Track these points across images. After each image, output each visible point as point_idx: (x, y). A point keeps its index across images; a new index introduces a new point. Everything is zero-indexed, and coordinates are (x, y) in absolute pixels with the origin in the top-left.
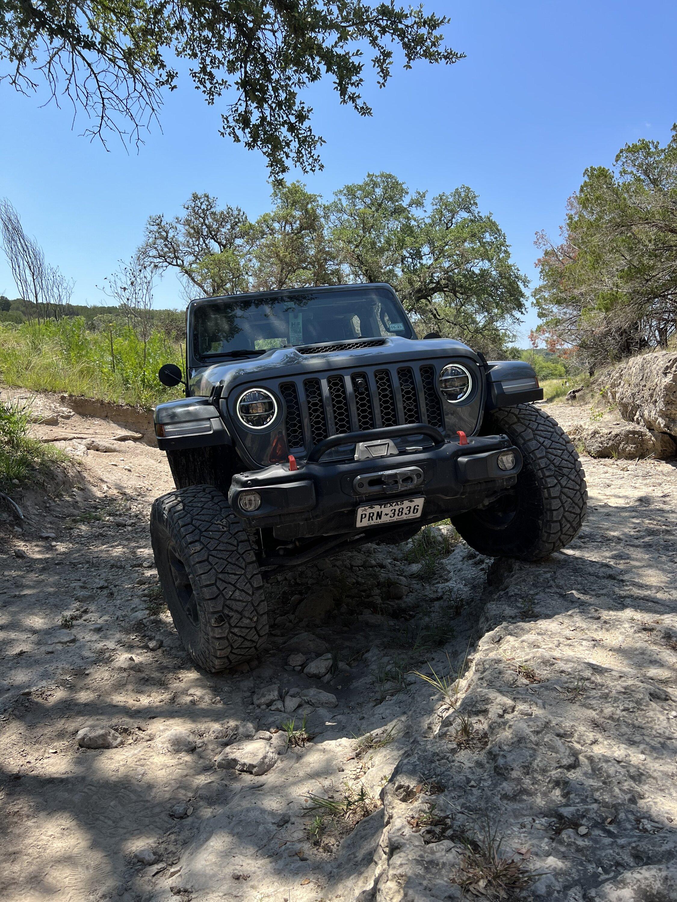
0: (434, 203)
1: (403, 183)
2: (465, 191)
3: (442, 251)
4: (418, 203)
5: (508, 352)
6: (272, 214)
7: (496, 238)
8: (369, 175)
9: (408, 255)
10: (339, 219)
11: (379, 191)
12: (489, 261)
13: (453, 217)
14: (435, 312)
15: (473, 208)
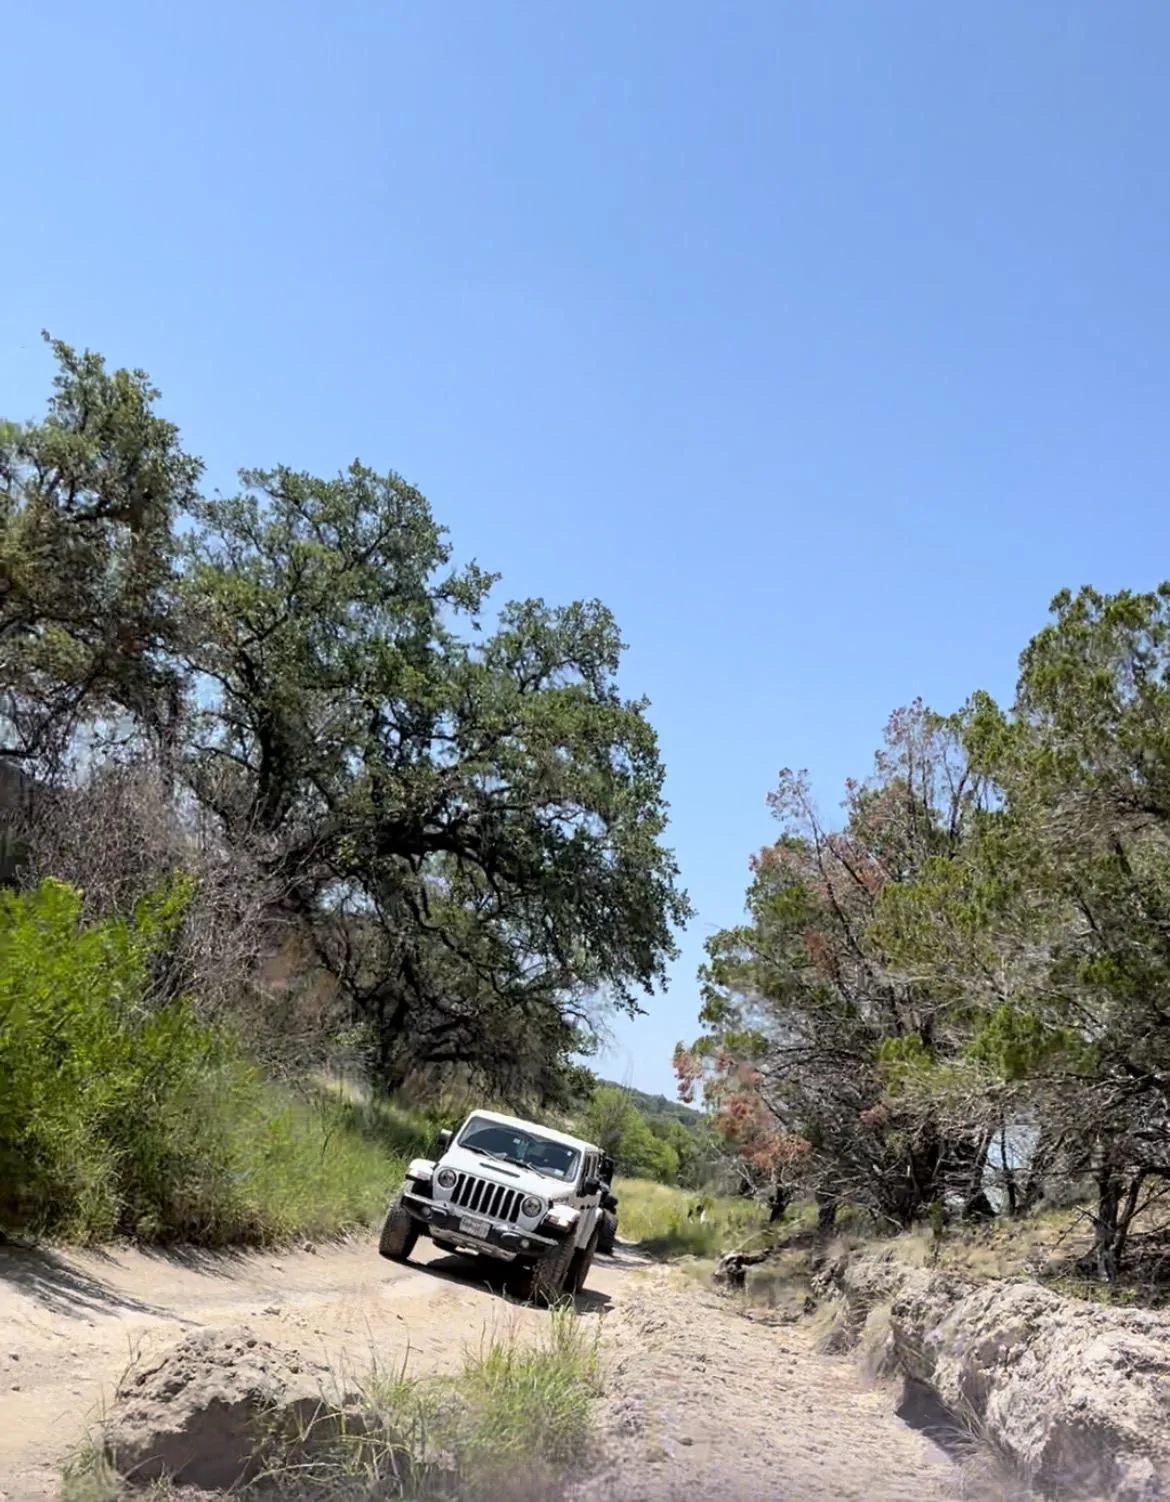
0: (509, 617)
1: (444, 529)
2: (596, 618)
3: (490, 741)
4: (467, 595)
5: (567, 1076)
6: (25, 430)
7: (638, 769)
8: (356, 468)
9: (391, 719)
10: (233, 551)
11: (368, 521)
12: (606, 819)
13: (545, 672)
14: (419, 901)
15: (604, 670)
